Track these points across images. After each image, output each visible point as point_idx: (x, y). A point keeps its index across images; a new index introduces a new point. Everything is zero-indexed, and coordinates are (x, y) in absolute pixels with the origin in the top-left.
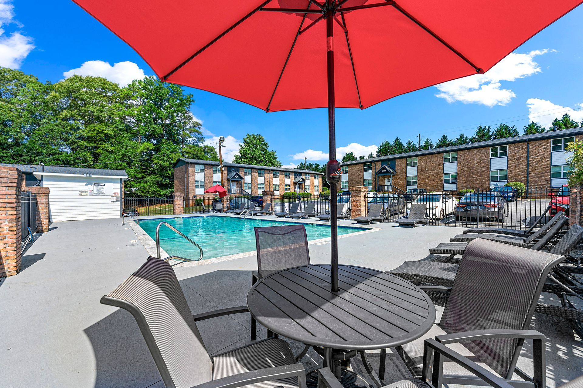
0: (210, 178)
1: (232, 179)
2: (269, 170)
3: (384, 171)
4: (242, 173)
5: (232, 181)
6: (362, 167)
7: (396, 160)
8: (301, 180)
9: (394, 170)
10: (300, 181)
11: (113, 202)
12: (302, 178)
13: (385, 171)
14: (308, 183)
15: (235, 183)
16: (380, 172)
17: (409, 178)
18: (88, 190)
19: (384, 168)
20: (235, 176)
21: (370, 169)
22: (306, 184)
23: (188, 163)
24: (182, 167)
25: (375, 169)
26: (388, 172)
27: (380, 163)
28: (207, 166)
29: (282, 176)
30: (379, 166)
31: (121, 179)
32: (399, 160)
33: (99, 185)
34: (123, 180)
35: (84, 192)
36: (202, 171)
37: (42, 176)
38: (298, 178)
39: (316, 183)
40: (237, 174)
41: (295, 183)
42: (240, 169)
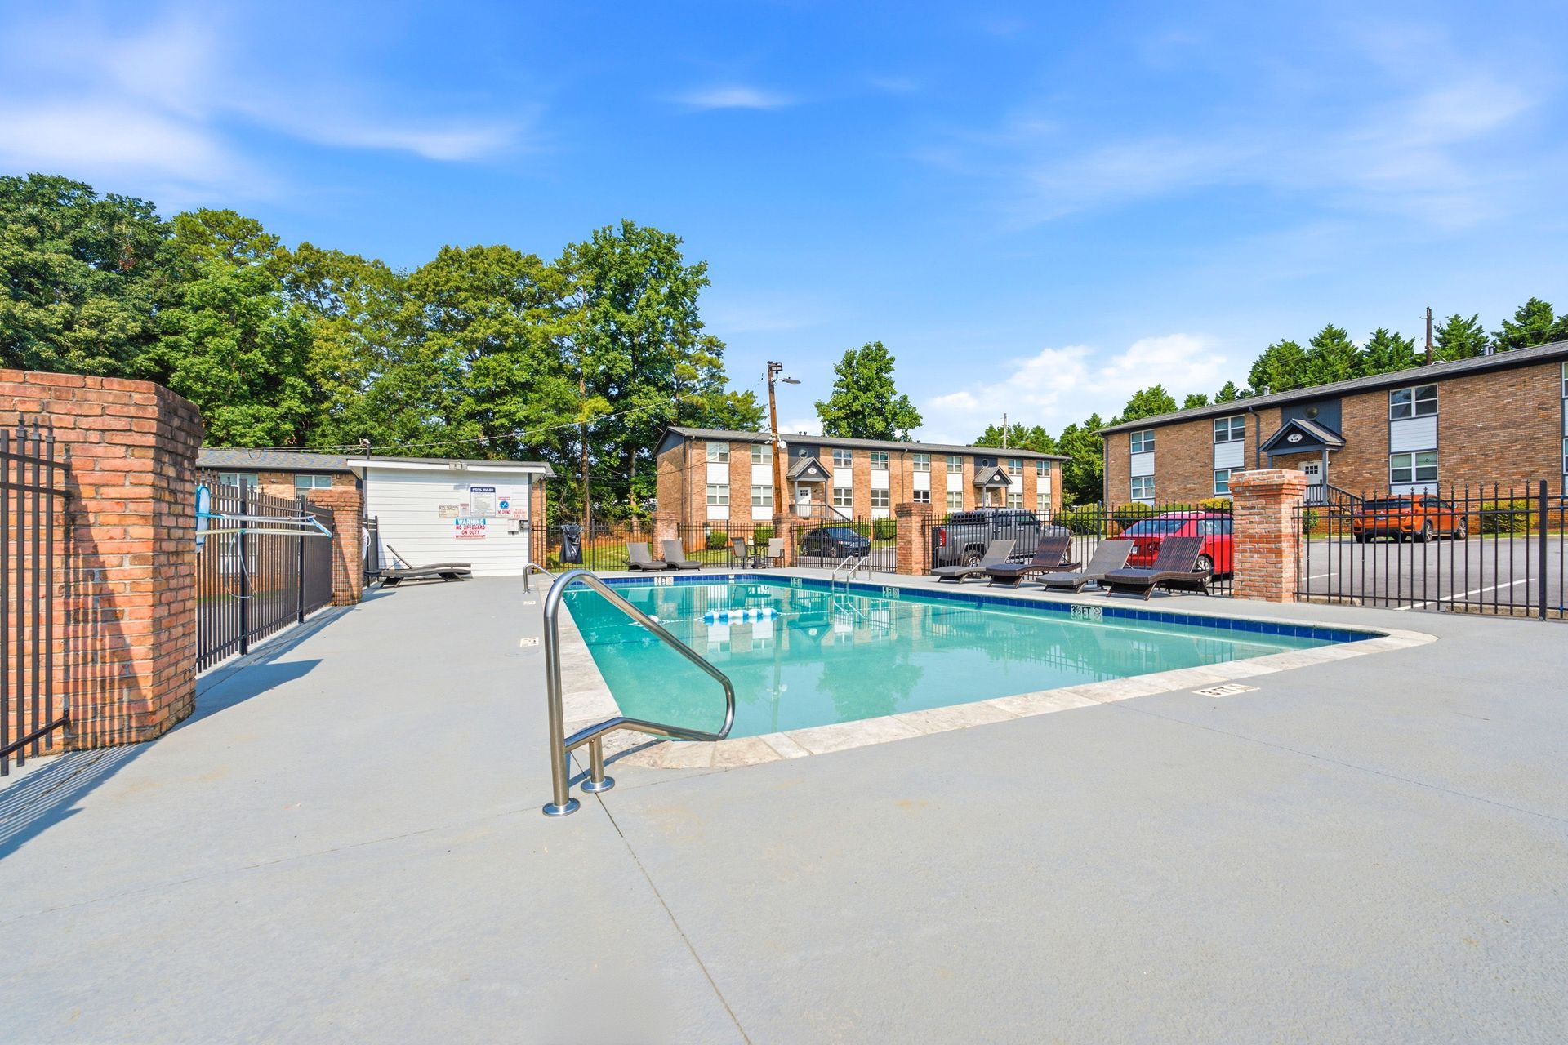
0: (742, 477)
1: (801, 479)
2: (903, 450)
3: (1294, 438)
4: (826, 460)
5: (802, 484)
6: (1209, 430)
7: (1345, 401)
8: (997, 478)
9: (1339, 436)
10: (991, 481)
11: (513, 533)
12: (999, 473)
13: (1299, 437)
14: (1016, 485)
15: (809, 489)
16: (1280, 442)
17: (1397, 461)
18: (457, 503)
19: (1295, 429)
20: (810, 471)
21: (1239, 435)
22: (1012, 489)
23: (689, 438)
24: (676, 449)
25: (1258, 433)
26: (1309, 439)
27: (1277, 413)
28: (735, 446)
29: (938, 465)
30: (1272, 425)
31: (530, 475)
32: (1354, 400)
33: (482, 490)
34: (535, 479)
35: (451, 508)
36: (724, 457)
37: (365, 469)
38: (988, 472)
39: (1044, 485)
40: (814, 464)
41: (978, 488)
42: (822, 450)
